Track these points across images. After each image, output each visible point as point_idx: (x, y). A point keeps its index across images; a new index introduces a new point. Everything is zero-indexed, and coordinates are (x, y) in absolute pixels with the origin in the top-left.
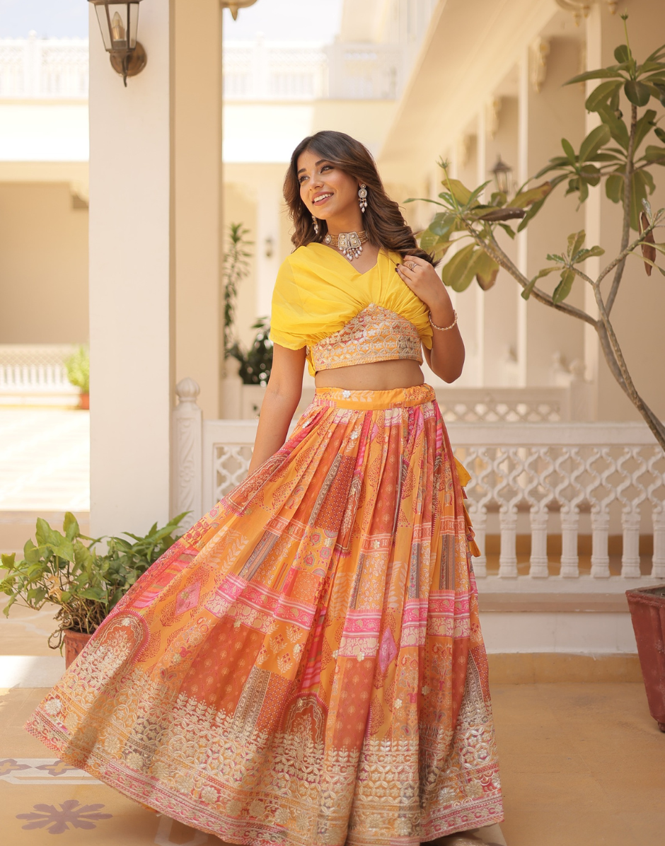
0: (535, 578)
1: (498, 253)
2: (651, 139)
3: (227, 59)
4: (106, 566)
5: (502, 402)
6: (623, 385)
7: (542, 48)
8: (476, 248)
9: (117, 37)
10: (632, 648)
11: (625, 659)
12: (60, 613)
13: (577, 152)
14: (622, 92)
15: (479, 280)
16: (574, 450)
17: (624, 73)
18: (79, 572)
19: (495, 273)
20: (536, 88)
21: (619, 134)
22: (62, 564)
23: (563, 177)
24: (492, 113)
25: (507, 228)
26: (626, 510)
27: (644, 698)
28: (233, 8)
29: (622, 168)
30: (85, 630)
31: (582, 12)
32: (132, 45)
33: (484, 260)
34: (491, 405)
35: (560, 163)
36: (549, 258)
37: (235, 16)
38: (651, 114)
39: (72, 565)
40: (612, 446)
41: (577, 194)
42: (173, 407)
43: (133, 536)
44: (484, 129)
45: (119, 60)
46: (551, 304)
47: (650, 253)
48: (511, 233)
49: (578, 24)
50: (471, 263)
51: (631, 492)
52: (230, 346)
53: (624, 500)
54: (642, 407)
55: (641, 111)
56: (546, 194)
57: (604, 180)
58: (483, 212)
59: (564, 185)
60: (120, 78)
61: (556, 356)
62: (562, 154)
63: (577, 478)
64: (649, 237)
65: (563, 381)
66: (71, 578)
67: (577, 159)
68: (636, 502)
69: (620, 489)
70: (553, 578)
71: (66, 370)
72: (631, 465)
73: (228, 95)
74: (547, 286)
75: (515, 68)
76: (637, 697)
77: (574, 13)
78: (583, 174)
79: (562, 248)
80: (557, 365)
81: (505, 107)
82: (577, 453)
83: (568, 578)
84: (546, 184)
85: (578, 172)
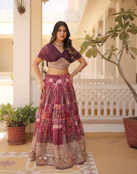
0: (105, 116)
1: (97, 50)
2: (128, 27)
3: (43, 14)
4: (16, 113)
5: (99, 82)
6: (122, 76)
7: (108, 10)
8: (92, 49)
9: (19, 6)
10: (124, 131)
11: (123, 133)
12: (7, 123)
13: (113, 30)
14: (122, 17)
15: (93, 56)
16: (113, 90)
17: (123, 14)
18: (11, 115)
19: (96, 54)
20: (107, 19)
21: (122, 26)
22: (7, 113)
23: (110, 35)
24: (98, 24)
25: (99, 45)
26: (123, 103)
27: (126, 141)
28: (44, 1)
29: (122, 33)
30: (12, 127)
31: (115, 3)
32: (22, 7)
33: (94, 51)
34: (97, 82)
35: (110, 32)
36: (107, 51)
37: (45, 3)
38: (128, 22)
39: (9, 113)
40: (120, 89)
41: (113, 38)
42: (31, 81)
43: (22, 107)
44: (96, 27)
45: (20, 10)
46: (107, 60)
47: (127, 49)
48: (100, 46)
49: (115, 5)
50: (91, 52)
51: (124, 99)
52: (43, 71)
53: (123, 101)
54: (126, 81)
55: (126, 21)
56: (107, 38)
57: (119, 35)
58: (94, 41)
59: (111, 36)
60: (20, 14)
61: (111, 73)
62: (110, 30)
63: (113, 96)
64: (127, 46)
65: (112, 78)
66: (9, 116)
67: (113, 31)
68: (125, 101)
69: (122, 98)
70: (108, 116)
71: (11, 77)
72: (124, 93)
73: (43, 21)
74: (107, 56)
75: (102, 15)
76: (125, 141)
77: (114, 3)
78: (114, 34)
79: (110, 48)
80: (111, 75)
81: (101, 23)
82: (113, 91)
83: (111, 116)
84: (107, 36)
85: (113, 34)
